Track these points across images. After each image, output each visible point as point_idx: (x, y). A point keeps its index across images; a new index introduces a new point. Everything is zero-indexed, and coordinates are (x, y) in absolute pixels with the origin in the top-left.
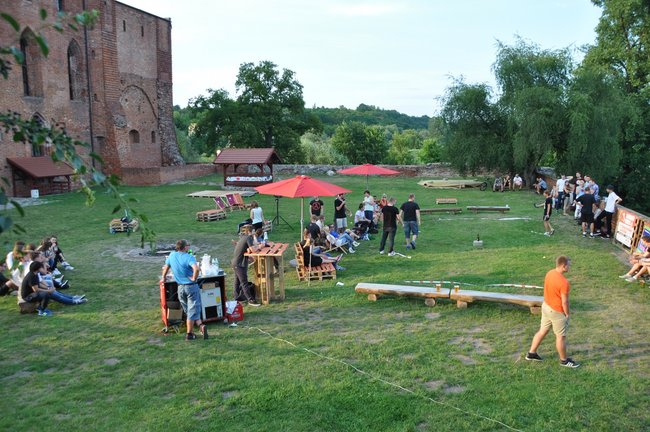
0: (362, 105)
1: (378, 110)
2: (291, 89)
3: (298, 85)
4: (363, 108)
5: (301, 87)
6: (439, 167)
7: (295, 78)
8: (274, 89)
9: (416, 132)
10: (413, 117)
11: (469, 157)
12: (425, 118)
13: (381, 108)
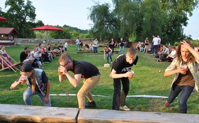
0: (65, 25)
1: (71, 27)
2: (31, 9)
3: (33, 7)
4: (65, 26)
5: (35, 8)
6: (89, 40)
7: (32, 4)
8: (23, 9)
9: (83, 34)
10: (83, 30)
11: (101, 33)
12: (87, 31)
13: (72, 27)
